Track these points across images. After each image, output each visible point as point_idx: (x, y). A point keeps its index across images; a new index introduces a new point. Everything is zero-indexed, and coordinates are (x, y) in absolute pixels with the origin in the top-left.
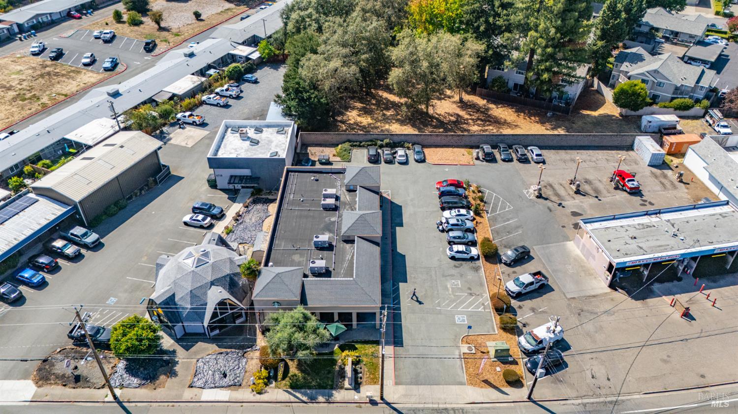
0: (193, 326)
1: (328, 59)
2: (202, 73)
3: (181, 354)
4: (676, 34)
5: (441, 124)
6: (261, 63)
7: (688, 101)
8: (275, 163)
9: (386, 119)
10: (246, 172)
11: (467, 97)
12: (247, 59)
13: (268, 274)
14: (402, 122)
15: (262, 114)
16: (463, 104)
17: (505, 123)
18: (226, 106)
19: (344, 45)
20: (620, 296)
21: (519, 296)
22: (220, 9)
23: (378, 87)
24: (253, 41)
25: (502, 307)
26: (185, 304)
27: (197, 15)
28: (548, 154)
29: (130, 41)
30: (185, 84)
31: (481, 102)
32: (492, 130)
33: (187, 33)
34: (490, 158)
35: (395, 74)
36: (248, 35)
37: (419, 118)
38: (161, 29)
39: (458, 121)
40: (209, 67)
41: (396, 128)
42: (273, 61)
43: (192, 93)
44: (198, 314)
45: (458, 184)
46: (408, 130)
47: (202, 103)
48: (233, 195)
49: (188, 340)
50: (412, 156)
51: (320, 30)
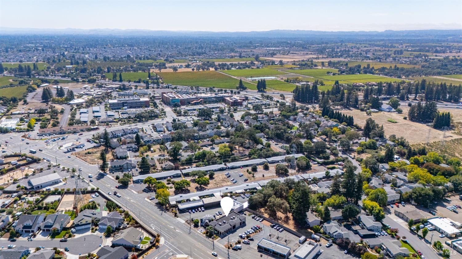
2: (246, 190)
3: (199, 226)
4: (364, 225)
7: (330, 236)
11: (290, 215)
12: (258, 190)
16: (287, 217)
17: (287, 223)
22: (271, 175)
26: (204, 221)
28: (284, 232)
29: (244, 178)
32: (283, 223)
33: (256, 179)
34: (273, 227)
38: (253, 176)
39: (280, 219)
40: (249, 189)
43: (240, 193)
46: (267, 216)
49: (202, 226)
50: (260, 220)
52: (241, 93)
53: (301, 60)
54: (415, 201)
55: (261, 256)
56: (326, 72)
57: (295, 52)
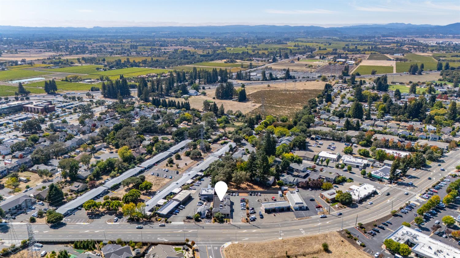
0: (203, 216)
1: (220, 176)
2: (192, 179)
3: (202, 220)
4: (298, 170)
5: (243, 189)
6: (204, 176)
7: (292, 185)
8: (212, 195)
9: (232, 188)
10: (207, 197)
11: (249, 183)
12: (201, 175)
13: (214, 209)
14: (235, 189)
15: (207, 187)
16: (248, 185)
17: (256, 189)
18: (199, 186)
19: (223, 173)
20: (267, 214)
21: (251, 213)
22: (190, 162)
23: (230, 181)
24: (202, 171)
25: (248, 214)
26: (202, 212)
27: (186, 164)
28: (262, 194)
29: (172, 171)
30: (190, 181)
31: (251, 184)
32: (253, 190)
33: (185, 169)
34: (251, 195)
35: (233, 179)
36: (200, 170)
37: (238, 188)
38: (178, 168)
39: (246, 188)
40: (193, 177)
41: (233, 190)
42: (207, 176)
43: (192, 183)
44: (204, 214)
45: (244, 199)
46: (236, 190)
47: (194, 185)
48: (204, 201)
49: (203, 218)
50: (236, 194)
51: (218, 169)
52: (30, 99)
53: (46, 58)
54: (298, 147)
55: (275, 215)
56: (95, 69)
57: (24, 50)
